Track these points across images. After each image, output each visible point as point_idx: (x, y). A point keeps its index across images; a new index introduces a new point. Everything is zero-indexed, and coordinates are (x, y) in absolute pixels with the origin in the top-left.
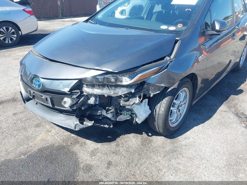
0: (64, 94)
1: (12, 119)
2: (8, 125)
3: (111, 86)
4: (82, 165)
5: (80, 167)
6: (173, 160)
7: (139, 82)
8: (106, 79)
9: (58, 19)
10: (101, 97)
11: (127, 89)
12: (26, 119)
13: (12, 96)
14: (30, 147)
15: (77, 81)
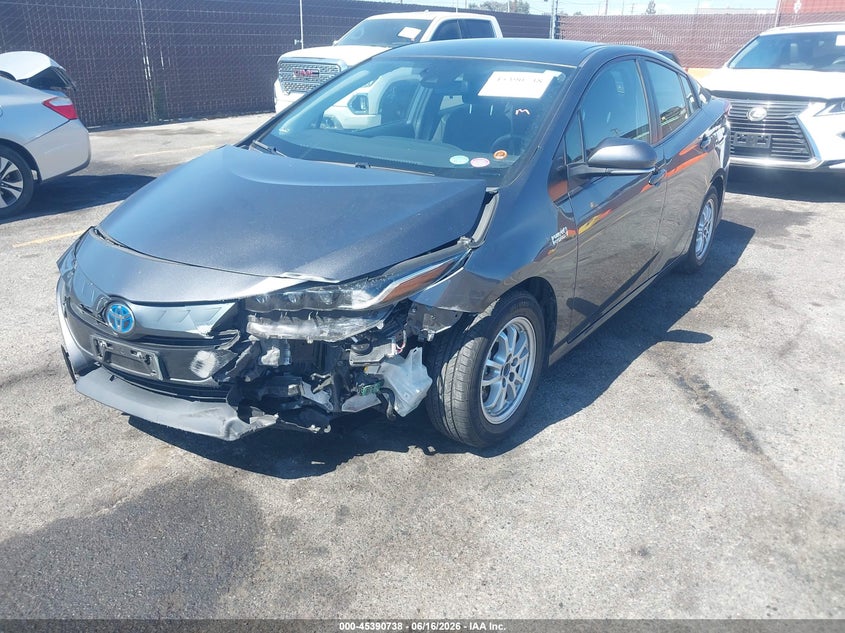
0: (198, 342)
1: (55, 422)
2: (46, 437)
3: (323, 315)
4: (269, 521)
5: (266, 525)
6: (508, 496)
7: (395, 303)
8: (307, 299)
9: (146, 125)
10: (297, 345)
11: (365, 321)
12: (95, 419)
13: (43, 363)
14: (122, 486)
15: (232, 304)
